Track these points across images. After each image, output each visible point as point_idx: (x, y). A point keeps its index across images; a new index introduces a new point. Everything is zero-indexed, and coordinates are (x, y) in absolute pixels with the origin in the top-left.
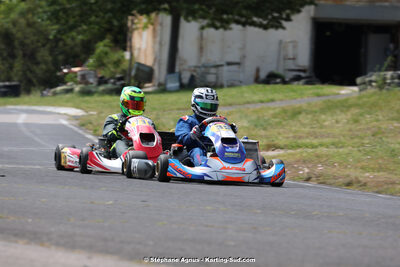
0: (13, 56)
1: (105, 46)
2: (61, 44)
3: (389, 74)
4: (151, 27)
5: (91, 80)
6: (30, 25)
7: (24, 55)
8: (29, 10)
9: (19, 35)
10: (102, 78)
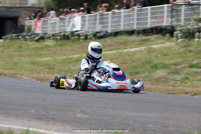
3: (14, 35)
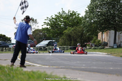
0: (71, 40)
1: (96, 37)
2: (82, 37)
4: (106, 33)
5: (93, 46)
6: (75, 33)
7: (74, 40)
8: (74, 30)
9: (72, 35)
10: (95, 45)
